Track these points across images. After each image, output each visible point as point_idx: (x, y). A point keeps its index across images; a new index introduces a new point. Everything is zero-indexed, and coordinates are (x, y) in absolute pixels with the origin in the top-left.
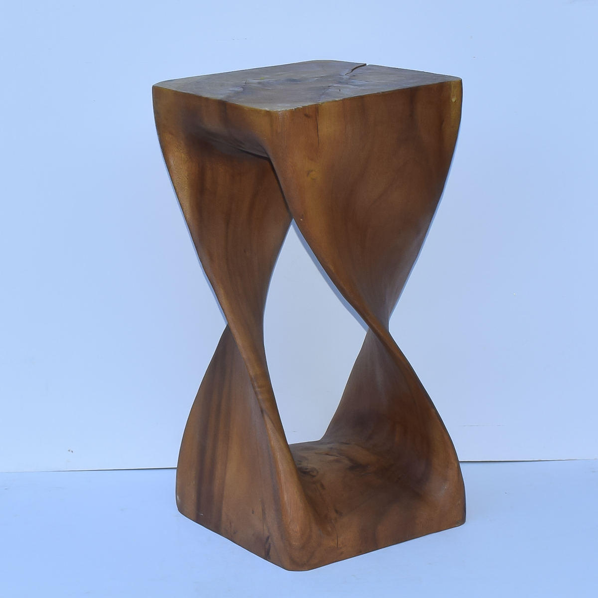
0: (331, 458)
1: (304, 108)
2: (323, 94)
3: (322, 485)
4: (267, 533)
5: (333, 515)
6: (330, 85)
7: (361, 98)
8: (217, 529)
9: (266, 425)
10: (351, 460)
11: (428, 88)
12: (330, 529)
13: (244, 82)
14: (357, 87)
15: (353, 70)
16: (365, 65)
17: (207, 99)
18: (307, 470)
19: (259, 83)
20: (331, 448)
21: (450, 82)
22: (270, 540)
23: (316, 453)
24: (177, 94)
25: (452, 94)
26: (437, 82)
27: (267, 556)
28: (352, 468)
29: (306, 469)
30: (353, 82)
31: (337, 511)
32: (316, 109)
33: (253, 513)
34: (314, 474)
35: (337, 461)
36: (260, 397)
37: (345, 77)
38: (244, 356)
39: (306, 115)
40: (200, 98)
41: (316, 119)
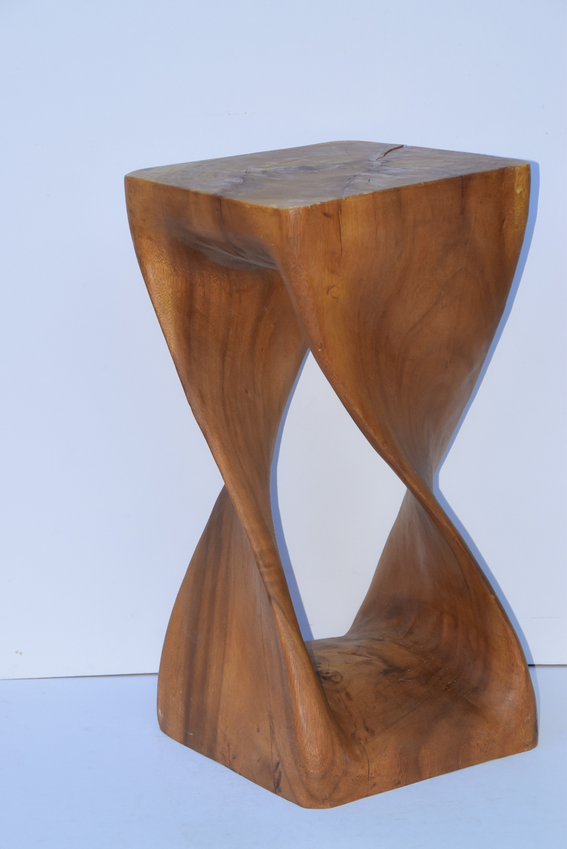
0: (359, 659)
1: (323, 205)
2: (347, 186)
3: (348, 695)
4: (276, 759)
5: (362, 733)
6: (357, 173)
7: (397, 190)
8: (211, 754)
9: (275, 616)
10: (385, 661)
11: (485, 176)
12: (359, 752)
13: (245, 171)
14: (391, 176)
15: (386, 153)
16: (402, 146)
17: (196, 194)
18: (329, 675)
19: (264, 172)
20: (359, 646)
21: (514, 167)
22: (280, 767)
23: (339, 653)
24: (156, 186)
25: (516, 184)
26: (497, 167)
27: (276, 789)
28: (386, 673)
29: (327, 673)
30: (386, 170)
31: (367, 729)
32: (339, 206)
33: (258, 731)
34: (338, 679)
35: (367, 663)
36: (267, 579)
37: (376, 163)
38: (247, 527)
39: (325, 214)
40: (186, 192)
41: (339, 220)
